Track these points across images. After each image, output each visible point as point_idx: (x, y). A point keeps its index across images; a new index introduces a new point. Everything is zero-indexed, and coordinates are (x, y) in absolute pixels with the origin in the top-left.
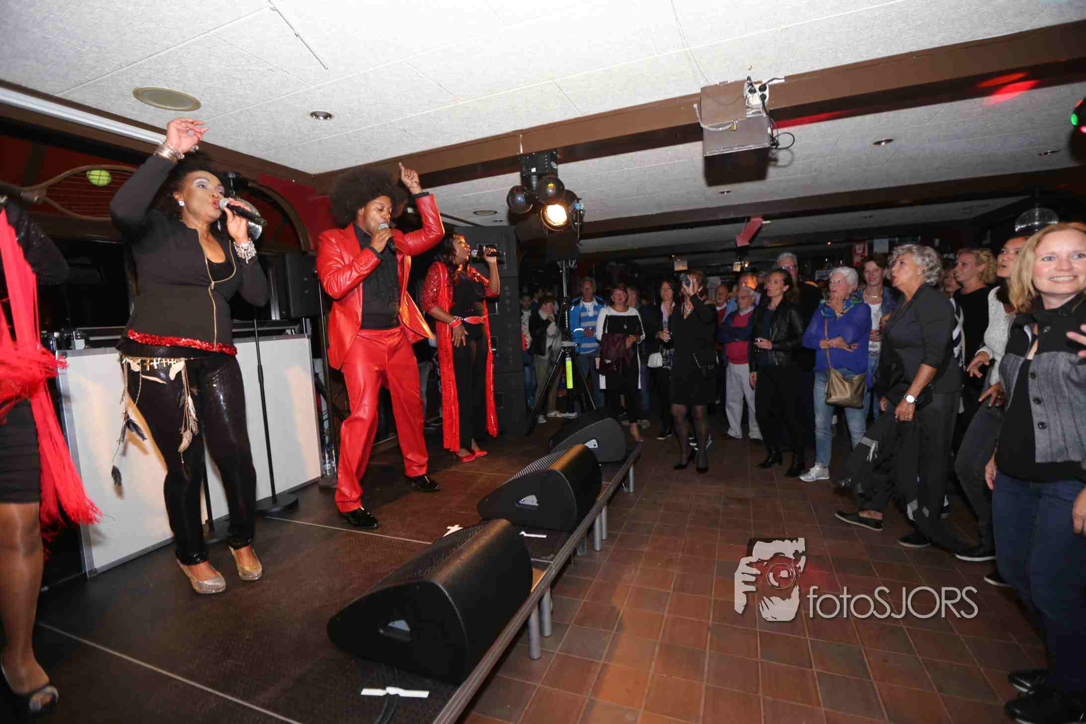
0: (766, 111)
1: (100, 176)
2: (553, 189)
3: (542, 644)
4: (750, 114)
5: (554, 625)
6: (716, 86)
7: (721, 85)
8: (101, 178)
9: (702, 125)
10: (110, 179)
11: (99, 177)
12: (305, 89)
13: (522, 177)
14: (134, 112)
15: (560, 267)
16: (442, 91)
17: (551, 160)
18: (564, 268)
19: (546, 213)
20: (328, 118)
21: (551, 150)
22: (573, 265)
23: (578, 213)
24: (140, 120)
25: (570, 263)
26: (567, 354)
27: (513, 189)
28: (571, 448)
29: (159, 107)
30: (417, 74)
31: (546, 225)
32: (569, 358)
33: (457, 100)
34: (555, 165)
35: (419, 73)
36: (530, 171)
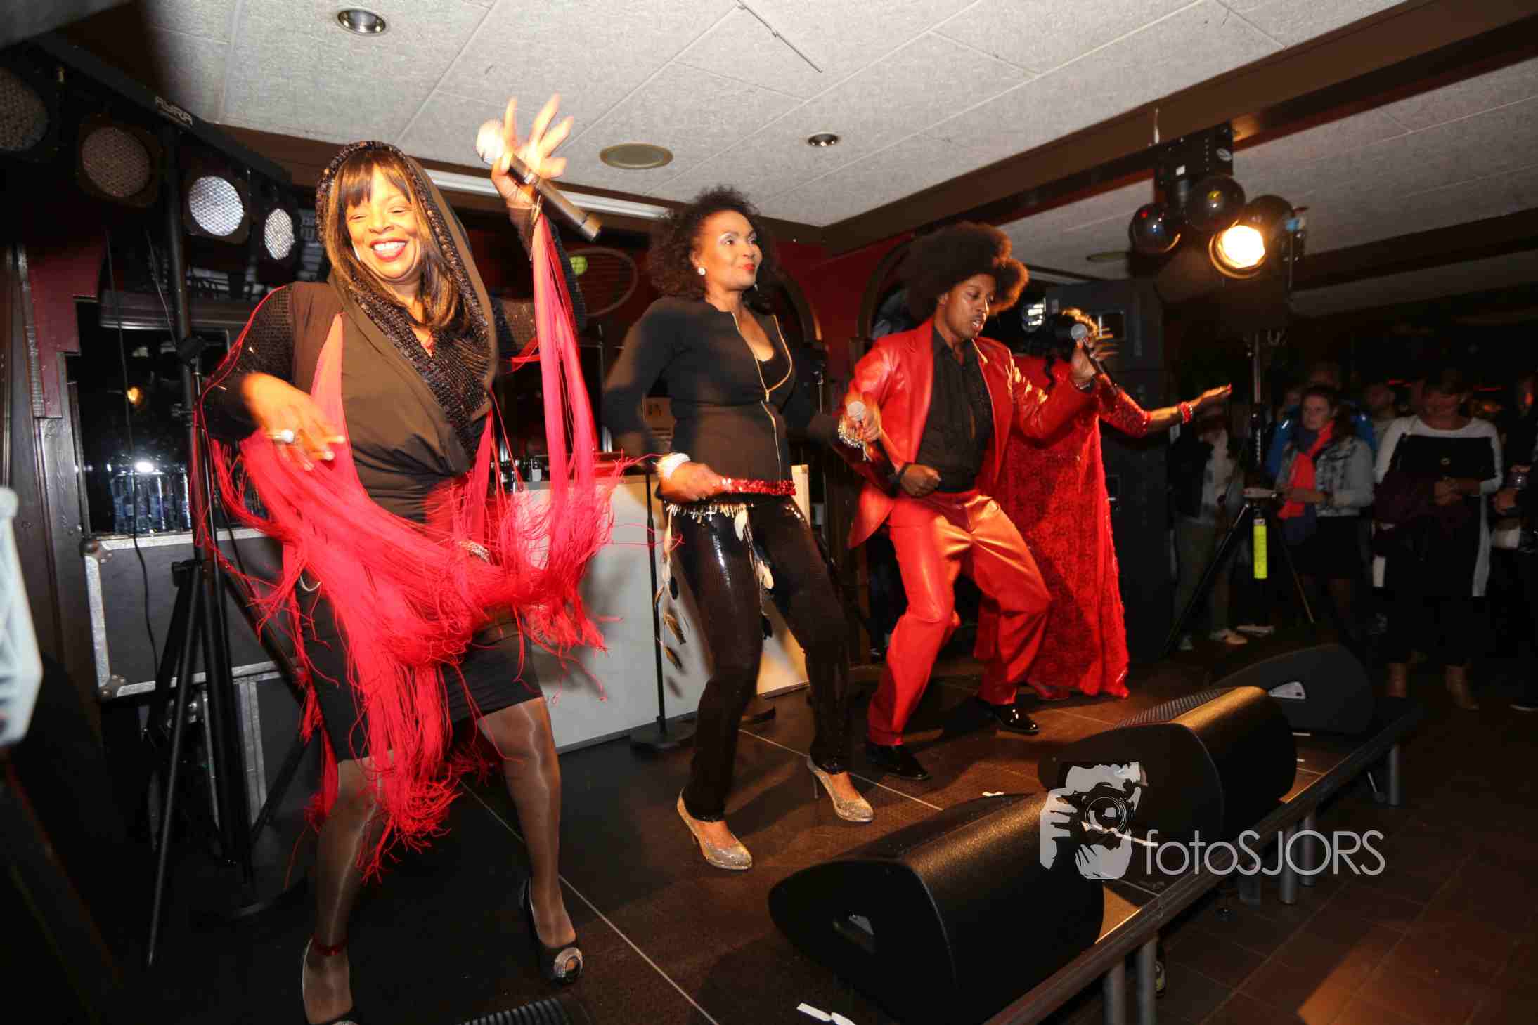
2: (1220, 201)
10: (588, 265)
12: (796, 108)
13: (1157, 186)
14: (603, 180)
15: (1249, 346)
16: (1001, 65)
17: (1218, 147)
18: (1257, 349)
19: (1219, 246)
20: (833, 142)
21: (1218, 128)
22: (1278, 340)
23: (1291, 237)
24: (612, 187)
25: (1269, 338)
26: (1257, 512)
27: (1140, 211)
28: (1230, 691)
29: (629, 168)
30: (957, 48)
31: (1220, 268)
32: (1260, 520)
33: (1030, 74)
34: (1227, 153)
35: (960, 46)
36: (1175, 172)
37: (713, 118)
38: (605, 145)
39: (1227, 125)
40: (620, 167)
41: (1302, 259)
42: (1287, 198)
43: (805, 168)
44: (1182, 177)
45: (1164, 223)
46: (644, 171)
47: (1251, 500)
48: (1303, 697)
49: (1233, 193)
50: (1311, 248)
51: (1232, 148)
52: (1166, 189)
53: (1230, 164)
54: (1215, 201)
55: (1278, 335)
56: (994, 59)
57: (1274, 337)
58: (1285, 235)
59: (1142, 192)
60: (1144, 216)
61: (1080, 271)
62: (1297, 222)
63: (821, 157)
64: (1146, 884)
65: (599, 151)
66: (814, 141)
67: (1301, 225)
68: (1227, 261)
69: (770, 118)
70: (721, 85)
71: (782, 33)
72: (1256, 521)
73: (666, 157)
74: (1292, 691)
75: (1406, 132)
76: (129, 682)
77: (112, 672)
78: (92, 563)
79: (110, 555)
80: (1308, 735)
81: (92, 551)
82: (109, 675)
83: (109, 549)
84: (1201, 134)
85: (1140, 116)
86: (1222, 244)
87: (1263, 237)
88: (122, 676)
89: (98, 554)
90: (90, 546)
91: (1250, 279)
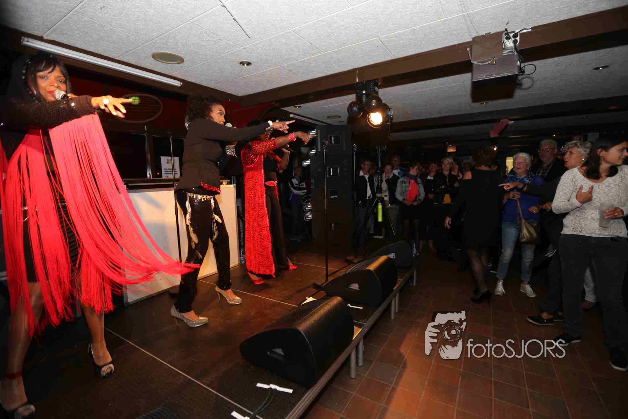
0: (517, 51)
2: (375, 103)
3: (357, 370)
4: (505, 53)
5: (364, 360)
6: (483, 36)
7: (487, 35)
8: (135, 101)
9: (472, 62)
10: (140, 101)
12: (237, 49)
13: (357, 96)
14: (152, 66)
15: (377, 149)
16: (312, 47)
17: (375, 86)
18: (380, 150)
20: (249, 65)
21: (375, 80)
24: (155, 70)
26: (379, 201)
27: (351, 103)
28: (380, 257)
29: (163, 63)
30: (299, 38)
31: (369, 124)
33: (320, 52)
34: (377, 88)
35: (300, 37)
36: (362, 92)
37: (203, 48)
38: (155, 51)
39: (378, 79)
40: (160, 62)
41: (392, 124)
42: (388, 105)
43: (237, 73)
44: (364, 94)
45: (359, 109)
46: (171, 65)
47: (378, 198)
48: (395, 257)
49: (379, 100)
50: (394, 121)
51: (379, 87)
52: (359, 98)
53: (378, 92)
54: (374, 103)
55: (385, 147)
56: (310, 44)
57: (384, 147)
58: (388, 116)
59: (352, 98)
60: (352, 105)
61: (324, 121)
62: (391, 112)
63: (244, 70)
64: (361, 321)
65: (152, 53)
66: (242, 63)
67: (392, 113)
68: (372, 122)
69: (227, 51)
70: (209, 35)
71: (236, 19)
72: (379, 204)
73: (181, 60)
74: (392, 256)
75: (419, 90)
84: (371, 81)
85: (352, 72)
86: (371, 117)
87: (382, 116)
91: (378, 129)
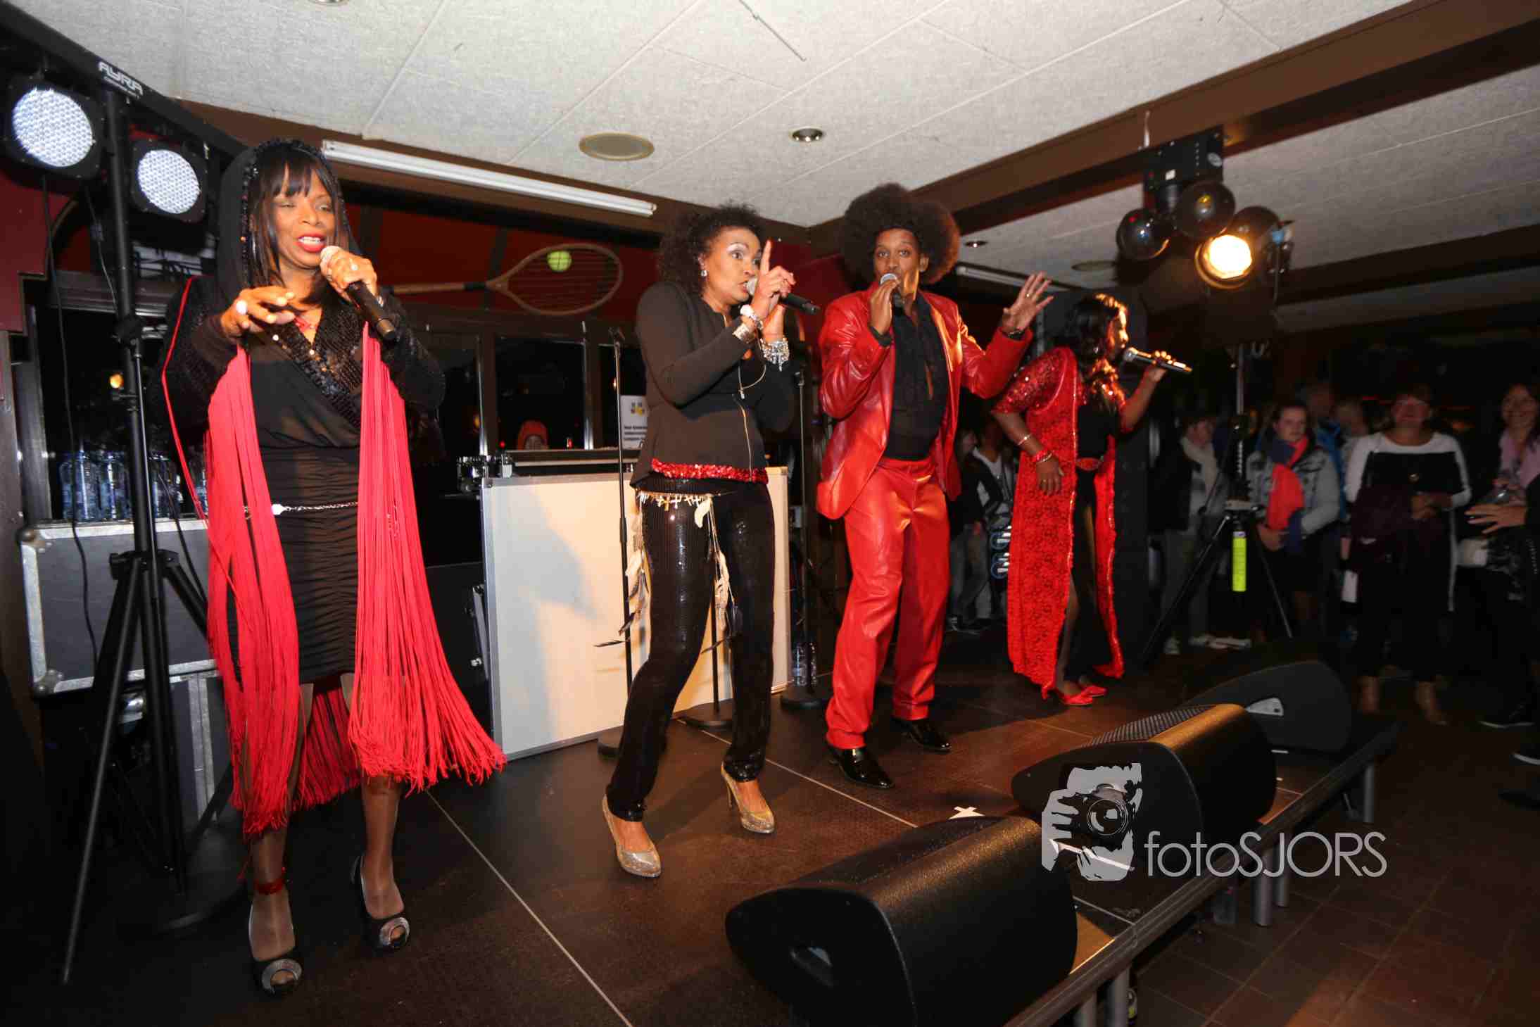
1: (560, 258)
2: (1209, 207)
8: (561, 261)
10: (570, 261)
11: (560, 260)
12: (780, 99)
13: (1147, 192)
14: (584, 171)
15: (1233, 357)
16: (991, 59)
17: (1209, 152)
18: (1241, 360)
19: (1205, 256)
20: (817, 138)
21: (1209, 132)
22: (1261, 352)
23: (1278, 249)
24: (593, 180)
25: (1253, 350)
26: (1236, 525)
27: (1129, 216)
28: (1210, 708)
29: (613, 160)
30: (945, 38)
31: (1206, 278)
32: (1240, 533)
33: (1020, 70)
34: (1217, 158)
35: (948, 36)
36: (1164, 177)
37: (694, 108)
38: (582, 134)
39: (1219, 129)
40: (601, 158)
42: (1276, 210)
43: (790, 165)
44: (1171, 181)
45: (1152, 229)
46: (625, 163)
47: (1232, 513)
48: (1281, 714)
49: (1224, 198)
50: (1299, 261)
51: (1224, 153)
52: (1154, 197)
53: (1221, 168)
54: (1204, 206)
55: (1263, 347)
57: (1258, 349)
58: (1272, 247)
59: (1131, 197)
60: (1133, 220)
61: (1065, 280)
62: (1284, 234)
63: (806, 153)
65: (579, 140)
66: (799, 135)
67: (1288, 236)
68: (1212, 271)
69: (753, 109)
70: (701, 73)
72: (1236, 534)
73: (648, 148)
74: (1270, 707)
75: (1395, 145)
76: (66, 678)
77: (49, 667)
78: (29, 553)
79: (49, 544)
80: (1286, 752)
81: (30, 540)
82: (45, 671)
83: (48, 538)
84: (1193, 137)
85: (1131, 119)
86: (1208, 254)
87: (1251, 248)
88: (58, 669)
89: (37, 541)
90: (28, 534)
91: (1234, 290)
